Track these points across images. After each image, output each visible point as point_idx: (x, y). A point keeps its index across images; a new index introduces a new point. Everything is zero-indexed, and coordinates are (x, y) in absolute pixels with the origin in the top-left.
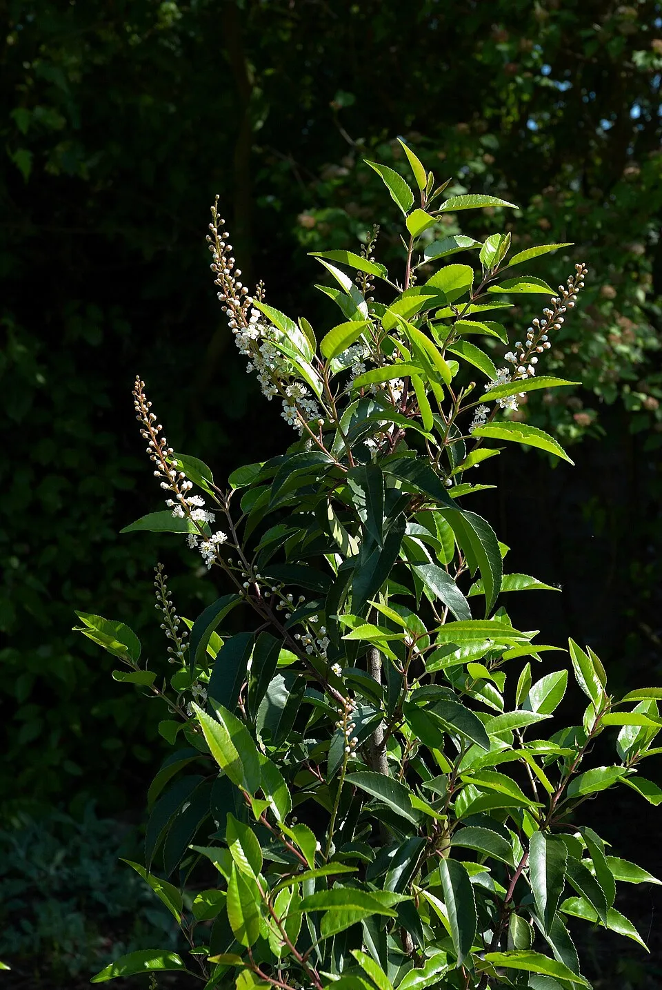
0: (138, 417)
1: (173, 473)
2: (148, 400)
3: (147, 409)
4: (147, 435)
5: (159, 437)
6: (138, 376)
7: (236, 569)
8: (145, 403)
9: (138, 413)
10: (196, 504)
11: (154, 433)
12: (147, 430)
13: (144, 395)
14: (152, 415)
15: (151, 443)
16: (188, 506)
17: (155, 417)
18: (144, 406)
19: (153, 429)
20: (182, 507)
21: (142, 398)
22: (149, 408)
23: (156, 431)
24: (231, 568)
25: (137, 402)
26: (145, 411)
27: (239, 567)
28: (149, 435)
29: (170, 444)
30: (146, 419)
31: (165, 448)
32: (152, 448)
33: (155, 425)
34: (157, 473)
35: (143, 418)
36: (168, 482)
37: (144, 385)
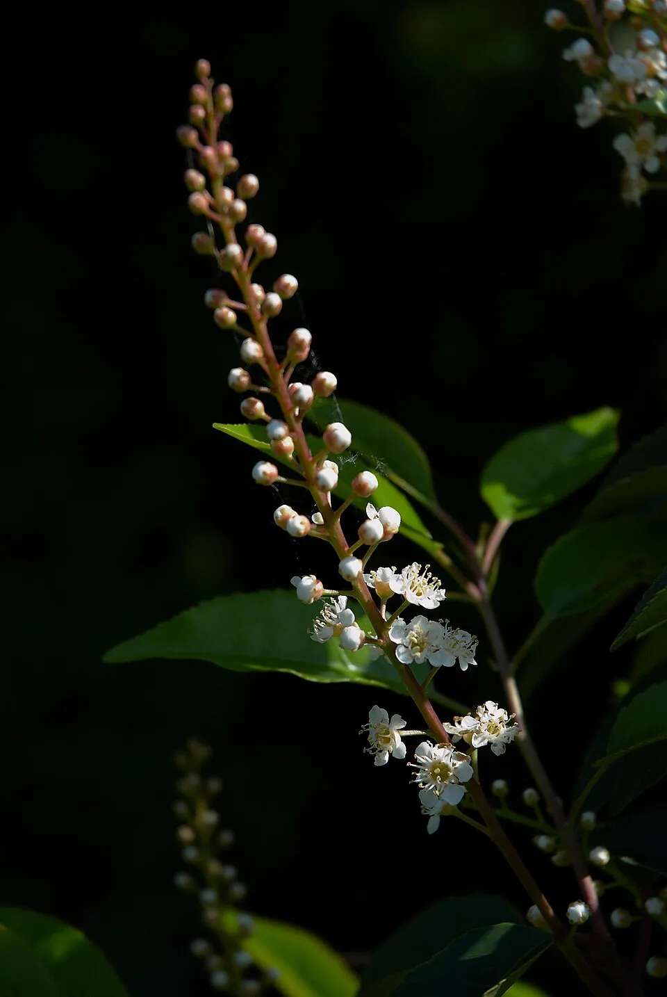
0: (202, 241)
1: (329, 473)
2: (243, 170)
3: (240, 206)
4: (231, 316)
5: (280, 329)
6: (204, 66)
7: (516, 818)
8: (233, 181)
9: (200, 222)
10: (412, 598)
11: (266, 307)
12: (236, 293)
13: (227, 148)
14: (259, 231)
15: (252, 348)
16: (377, 601)
17: (271, 241)
18: (228, 194)
19: (257, 290)
20: (352, 603)
21: (221, 157)
22: (247, 202)
23: (275, 300)
24: (499, 812)
25: (197, 178)
26: (232, 212)
27: (527, 811)
28: (243, 317)
29: (324, 355)
30: (235, 249)
31: (306, 374)
32: (254, 369)
33: (267, 274)
34: (266, 470)
35: (221, 243)
36: (305, 508)
37: (228, 103)
